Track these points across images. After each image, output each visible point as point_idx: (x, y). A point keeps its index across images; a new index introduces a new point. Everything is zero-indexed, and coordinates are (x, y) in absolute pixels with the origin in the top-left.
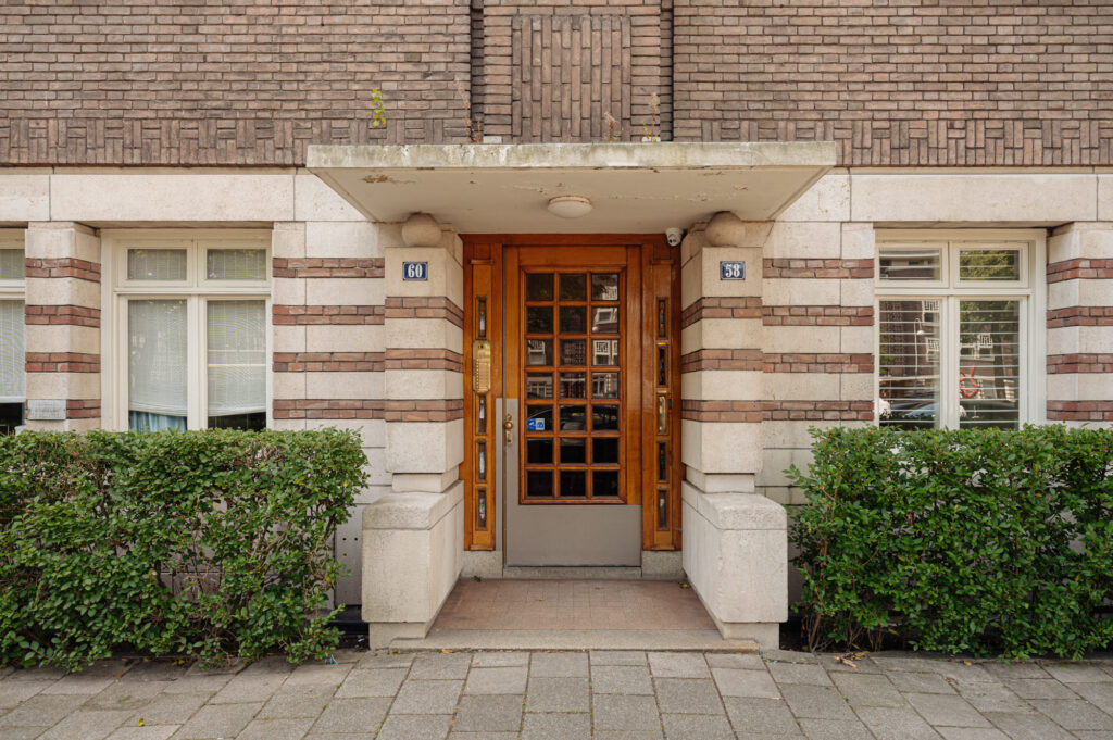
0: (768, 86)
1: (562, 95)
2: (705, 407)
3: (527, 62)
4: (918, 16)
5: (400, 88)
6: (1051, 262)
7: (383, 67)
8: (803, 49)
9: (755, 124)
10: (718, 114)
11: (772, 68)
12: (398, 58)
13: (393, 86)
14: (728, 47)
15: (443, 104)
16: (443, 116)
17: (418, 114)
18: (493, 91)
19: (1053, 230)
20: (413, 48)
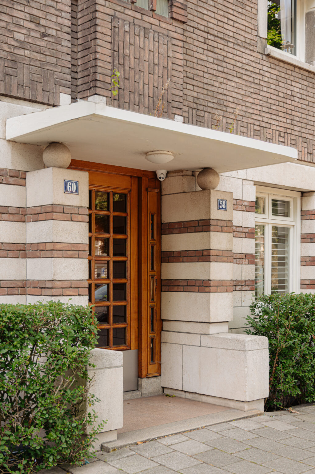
0: (216, 95)
1: (139, 78)
2: (212, 283)
3: (121, 51)
4: (269, 72)
5: (26, 40)
6: (303, 210)
7: (15, 20)
8: (230, 77)
9: (210, 115)
10: (195, 106)
11: (217, 84)
12: (25, 16)
13: (22, 38)
14: (199, 66)
15: (54, 60)
16: (54, 69)
17: (38, 64)
18: (101, 65)
19: (304, 194)
20: (35, 12)
